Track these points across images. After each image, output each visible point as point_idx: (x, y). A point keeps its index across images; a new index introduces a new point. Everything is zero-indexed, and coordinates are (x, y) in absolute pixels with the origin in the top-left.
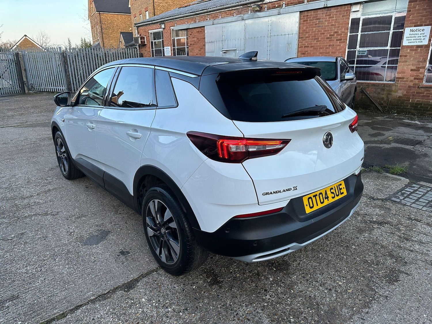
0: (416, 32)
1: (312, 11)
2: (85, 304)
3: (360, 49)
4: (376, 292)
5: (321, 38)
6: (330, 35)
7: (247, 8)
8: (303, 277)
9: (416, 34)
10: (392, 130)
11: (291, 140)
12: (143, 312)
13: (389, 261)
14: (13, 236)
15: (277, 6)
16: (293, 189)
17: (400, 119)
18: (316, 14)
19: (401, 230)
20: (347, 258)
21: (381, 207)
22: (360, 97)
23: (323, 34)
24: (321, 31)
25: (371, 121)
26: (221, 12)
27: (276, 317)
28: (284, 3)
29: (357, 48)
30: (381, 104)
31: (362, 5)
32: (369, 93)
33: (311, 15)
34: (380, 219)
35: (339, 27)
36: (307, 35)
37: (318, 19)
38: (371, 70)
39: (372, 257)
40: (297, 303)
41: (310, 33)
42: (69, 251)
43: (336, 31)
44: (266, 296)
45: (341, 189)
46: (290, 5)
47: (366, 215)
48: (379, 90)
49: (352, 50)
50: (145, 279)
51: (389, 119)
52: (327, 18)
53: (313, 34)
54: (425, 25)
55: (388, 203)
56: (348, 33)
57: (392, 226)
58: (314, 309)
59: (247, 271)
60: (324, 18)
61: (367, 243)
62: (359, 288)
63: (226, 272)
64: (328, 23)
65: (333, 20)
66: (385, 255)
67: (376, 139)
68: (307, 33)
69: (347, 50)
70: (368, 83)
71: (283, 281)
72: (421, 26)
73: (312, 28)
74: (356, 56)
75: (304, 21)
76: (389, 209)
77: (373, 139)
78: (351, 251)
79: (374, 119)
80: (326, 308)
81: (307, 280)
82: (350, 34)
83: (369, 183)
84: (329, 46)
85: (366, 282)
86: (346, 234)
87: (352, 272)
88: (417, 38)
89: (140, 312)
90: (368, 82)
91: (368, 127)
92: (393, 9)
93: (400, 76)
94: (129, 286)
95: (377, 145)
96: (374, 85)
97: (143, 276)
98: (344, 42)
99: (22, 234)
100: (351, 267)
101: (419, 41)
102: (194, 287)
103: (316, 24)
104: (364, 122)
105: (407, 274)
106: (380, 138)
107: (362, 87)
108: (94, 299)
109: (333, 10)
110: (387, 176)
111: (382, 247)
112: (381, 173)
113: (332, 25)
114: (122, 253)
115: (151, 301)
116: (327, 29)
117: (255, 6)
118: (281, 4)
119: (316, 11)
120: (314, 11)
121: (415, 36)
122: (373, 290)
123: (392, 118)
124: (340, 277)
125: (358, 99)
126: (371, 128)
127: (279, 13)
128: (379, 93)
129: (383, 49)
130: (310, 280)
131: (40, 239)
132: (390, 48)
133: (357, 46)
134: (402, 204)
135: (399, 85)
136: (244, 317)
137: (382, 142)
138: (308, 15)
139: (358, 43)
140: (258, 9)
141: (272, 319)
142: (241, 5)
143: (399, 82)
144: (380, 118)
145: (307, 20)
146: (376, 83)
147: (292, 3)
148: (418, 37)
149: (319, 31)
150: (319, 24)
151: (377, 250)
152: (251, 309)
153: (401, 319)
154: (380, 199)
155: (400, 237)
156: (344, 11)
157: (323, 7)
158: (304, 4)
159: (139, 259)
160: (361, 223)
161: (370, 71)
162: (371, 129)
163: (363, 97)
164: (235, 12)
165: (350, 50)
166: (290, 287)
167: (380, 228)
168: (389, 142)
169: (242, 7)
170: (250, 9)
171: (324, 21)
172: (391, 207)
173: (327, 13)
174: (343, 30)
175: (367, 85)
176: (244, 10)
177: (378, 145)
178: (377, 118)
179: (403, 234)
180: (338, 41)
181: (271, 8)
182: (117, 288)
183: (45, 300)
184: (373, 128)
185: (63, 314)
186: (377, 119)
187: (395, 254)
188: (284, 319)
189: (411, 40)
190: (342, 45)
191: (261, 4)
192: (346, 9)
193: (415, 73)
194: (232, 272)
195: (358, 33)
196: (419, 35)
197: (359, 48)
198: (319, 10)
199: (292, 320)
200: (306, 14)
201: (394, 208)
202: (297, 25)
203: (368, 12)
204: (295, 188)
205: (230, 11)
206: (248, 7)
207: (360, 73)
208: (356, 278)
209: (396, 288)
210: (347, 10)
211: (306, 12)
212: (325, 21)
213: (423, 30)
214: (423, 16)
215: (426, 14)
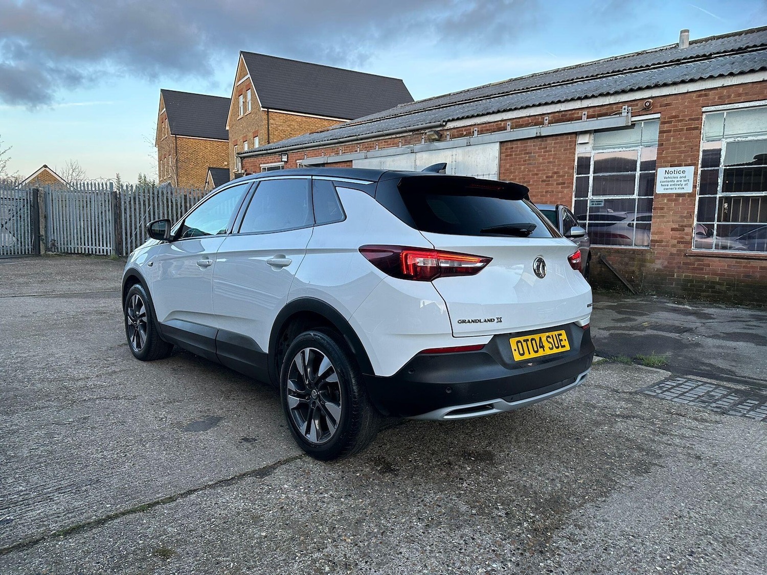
0: (673, 175)
1: (519, 142)
2: (201, 489)
3: (594, 198)
4: (617, 483)
5: (534, 181)
6: (547, 177)
7: (419, 135)
8: (515, 467)
9: (675, 178)
10: (649, 315)
11: (492, 258)
12: (287, 497)
13: (636, 454)
14: (70, 420)
15: (465, 133)
16: (496, 320)
17: (661, 302)
18: (526, 146)
19: (656, 424)
20: (577, 451)
21: (627, 401)
22: (599, 269)
23: (537, 174)
24: (533, 171)
25: (616, 304)
26: (379, 140)
27: (478, 504)
28: (477, 129)
29: (589, 196)
30: (631, 281)
31: (592, 136)
32: (611, 263)
33: (517, 147)
34: (625, 412)
35: (559, 165)
36: (512, 177)
37: (528, 153)
38: (612, 230)
39: (612, 450)
40: (507, 491)
41: (517, 173)
42: (163, 437)
43: (555, 170)
44: (462, 484)
45: (562, 340)
46: (486, 132)
47: (606, 407)
48: (626, 259)
49: (582, 199)
50: (284, 466)
51: (645, 303)
52: (541, 152)
53: (521, 174)
54: (686, 165)
55: (638, 396)
56: (575, 174)
57: (643, 420)
58: (530, 497)
59: (433, 460)
60: (537, 152)
61: (606, 435)
62: (594, 478)
63: (402, 460)
64: (543, 160)
65: (551, 155)
66: (631, 448)
67: (623, 325)
68: (511, 173)
69: (574, 199)
70: (609, 249)
71: (486, 471)
72: (680, 165)
73: (519, 165)
74: (588, 208)
75: (507, 156)
76: (640, 402)
77: (619, 324)
78: (583, 444)
79: (621, 301)
80: (547, 496)
81: (520, 470)
82: (577, 176)
83: (612, 374)
84: (545, 193)
85: (603, 473)
86: (576, 427)
87: (585, 463)
88: (675, 183)
89: (283, 497)
90: (609, 247)
91: (611, 310)
92: (638, 142)
93: (656, 237)
94: (263, 473)
95: (624, 332)
96: (617, 251)
97: (280, 463)
98: (568, 187)
99: (85, 418)
100: (582, 459)
101: (679, 187)
102: (358, 474)
103: (525, 161)
104: (605, 305)
105: (661, 466)
106: (629, 324)
107: (600, 255)
108: (213, 485)
109: (549, 141)
110: (639, 368)
111: (628, 440)
112: (630, 365)
113: (549, 162)
114: (246, 440)
115: (297, 487)
116: (541, 168)
117: (432, 133)
118: (472, 130)
119: (525, 141)
120: (521, 141)
121: (673, 179)
122: (612, 480)
123: (649, 301)
124: (567, 468)
125: (596, 273)
126: (616, 312)
127: (468, 144)
128: (627, 264)
129: (628, 198)
130: (524, 470)
131: (114, 424)
132: (638, 197)
133: (589, 193)
134: (659, 398)
135: (656, 252)
136: (432, 503)
137: (632, 328)
138: (512, 148)
139: (590, 189)
140: (437, 137)
141: (472, 506)
142: (410, 131)
143: (656, 247)
144: (629, 301)
145: (511, 155)
146: (621, 249)
147: (487, 130)
148: (677, 181)
149: (529, 171)
150: (529, 160)
151: (621, 443)
152: (443, 496)
153: (650, 507)
154: (627, 392)
155: (654, 431)
156: (566, 142)
157: (535, 136)
158: (506, 131)
159: (273, 446)
160: (599, 415)
161: (610, 232)
162: (616, 314)
163: (603, 269)
164: (401, 140)
165: (579, 199)
166: (496, 476)
167: (625, 422)
168: (643, 329)
169: (411, 133)
170: (423, 137)
171: (537, 156)
172: (643, 400)
173: (541, 145)
174: (566, 170)
175: (607, 252)
176: (415, 138)
177: (627, 332)
178: (626, 300)
179: (659, 427)
180: (559, 185)
181: (456, 136)
182: (244, 475)
183: (141, 485)
184: (620, 313)
185: (170, 498)
186: (626, 302)
187: (645, 447)
188: (489, 506)
189: (668, 185)
190: (566, 191)
191: (440, 130)
192: (569, 139)
193: (677, 234)
194: (411, 461)
195: (589, 175)
196: (679, 179)
197: (592, 196)
198: (529, 141)
199: (500, 507)
200: (509, 145)
201: (646, 402)
202: (497, 161)
203: (601, 145)
204: (500, 320)
205: (393, 140)
206: (421, 135)
207: (596, 234)
208: (590, 469)
209: (646, 479)
210: (570, 142)
211: (509, 143)
212: (539, 156)
213: (684, 172)
214: (681, 152)
215: (686, 149)
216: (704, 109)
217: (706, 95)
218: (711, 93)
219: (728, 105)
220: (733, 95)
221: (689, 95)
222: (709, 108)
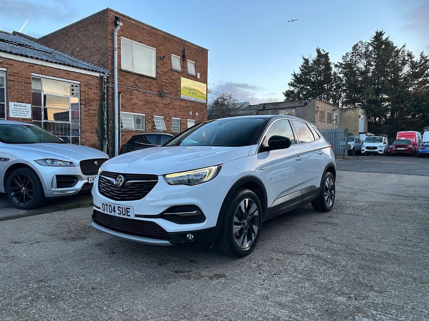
0: (19, 107)
9: (20, 109)
54: (26, 103)
72: (23, 102)
88: (21, 112)
101: (23, 114)
148: (22, 111)
189: (16, 113)
196: (23, 110)
213: (25, 106)
214: (22, 95)
215: (25, 94)
216: (32, 74)
217: (33, 67)
218: (35, 66)
219: (44, 76)
220: (46, 71)
221: (23, 63)
222: (35, 74)
